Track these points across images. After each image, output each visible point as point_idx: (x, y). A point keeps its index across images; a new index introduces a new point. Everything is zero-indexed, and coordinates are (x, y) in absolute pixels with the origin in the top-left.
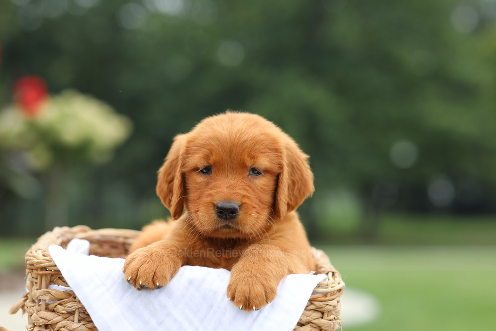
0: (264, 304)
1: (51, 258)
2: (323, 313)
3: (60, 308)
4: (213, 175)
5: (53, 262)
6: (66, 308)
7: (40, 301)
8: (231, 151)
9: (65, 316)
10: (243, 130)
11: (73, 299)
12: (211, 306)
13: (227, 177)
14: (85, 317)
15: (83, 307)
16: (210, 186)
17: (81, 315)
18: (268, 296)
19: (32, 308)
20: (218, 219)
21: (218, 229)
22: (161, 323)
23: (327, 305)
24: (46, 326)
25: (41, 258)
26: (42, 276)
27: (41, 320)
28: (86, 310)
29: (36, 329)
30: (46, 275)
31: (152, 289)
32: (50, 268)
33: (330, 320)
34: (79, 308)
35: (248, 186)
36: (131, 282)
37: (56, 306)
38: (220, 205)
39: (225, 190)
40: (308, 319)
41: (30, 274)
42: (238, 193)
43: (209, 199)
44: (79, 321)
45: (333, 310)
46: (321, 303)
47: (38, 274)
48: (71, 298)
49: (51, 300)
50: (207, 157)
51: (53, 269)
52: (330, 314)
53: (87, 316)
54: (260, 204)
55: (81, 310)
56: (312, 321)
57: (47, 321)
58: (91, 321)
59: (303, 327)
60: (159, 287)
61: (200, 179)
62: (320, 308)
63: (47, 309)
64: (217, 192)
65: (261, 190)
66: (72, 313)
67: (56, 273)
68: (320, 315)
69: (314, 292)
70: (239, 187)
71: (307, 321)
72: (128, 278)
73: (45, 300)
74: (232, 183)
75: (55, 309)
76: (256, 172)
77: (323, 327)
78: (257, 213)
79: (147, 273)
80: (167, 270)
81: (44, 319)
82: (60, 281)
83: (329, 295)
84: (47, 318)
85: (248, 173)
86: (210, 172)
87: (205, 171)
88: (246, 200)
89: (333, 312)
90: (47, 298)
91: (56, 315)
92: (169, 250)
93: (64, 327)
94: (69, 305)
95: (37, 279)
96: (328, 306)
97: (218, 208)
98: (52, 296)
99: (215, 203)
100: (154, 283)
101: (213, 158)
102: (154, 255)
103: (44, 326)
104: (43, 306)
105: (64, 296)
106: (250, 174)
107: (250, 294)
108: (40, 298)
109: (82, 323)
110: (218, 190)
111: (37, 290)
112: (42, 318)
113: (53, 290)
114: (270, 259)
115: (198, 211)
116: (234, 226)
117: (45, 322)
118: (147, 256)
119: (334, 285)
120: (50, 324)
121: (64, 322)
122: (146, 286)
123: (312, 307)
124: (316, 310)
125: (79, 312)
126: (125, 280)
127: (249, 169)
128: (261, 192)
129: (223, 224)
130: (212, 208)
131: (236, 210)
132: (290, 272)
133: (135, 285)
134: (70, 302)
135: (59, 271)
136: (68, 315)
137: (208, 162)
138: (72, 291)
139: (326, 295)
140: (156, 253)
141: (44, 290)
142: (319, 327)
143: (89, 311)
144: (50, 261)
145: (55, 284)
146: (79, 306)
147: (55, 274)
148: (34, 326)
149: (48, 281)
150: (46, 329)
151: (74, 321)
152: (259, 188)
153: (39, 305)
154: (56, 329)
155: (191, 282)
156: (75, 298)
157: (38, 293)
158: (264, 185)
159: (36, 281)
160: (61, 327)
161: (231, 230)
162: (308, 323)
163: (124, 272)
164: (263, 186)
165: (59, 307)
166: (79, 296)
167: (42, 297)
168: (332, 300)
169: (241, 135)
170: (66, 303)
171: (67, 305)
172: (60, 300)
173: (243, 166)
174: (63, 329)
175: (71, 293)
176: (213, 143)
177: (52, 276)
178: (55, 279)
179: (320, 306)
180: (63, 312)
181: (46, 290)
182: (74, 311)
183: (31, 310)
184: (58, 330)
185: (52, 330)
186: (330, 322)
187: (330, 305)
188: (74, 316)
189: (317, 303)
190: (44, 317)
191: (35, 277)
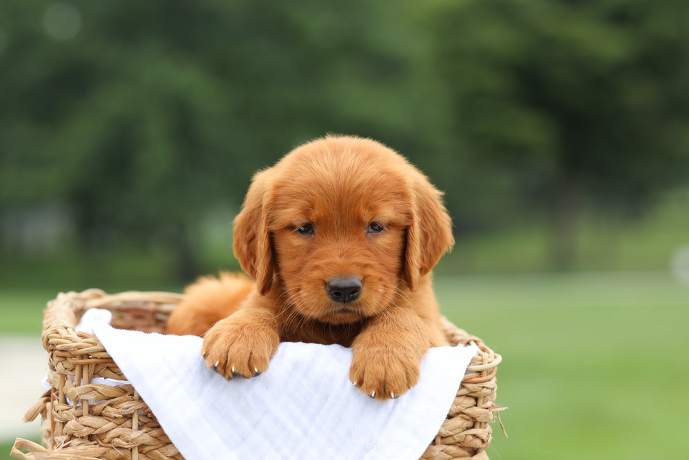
0: (404, 390)
1: (98, 341)
2: (476, 399)
3: (111, 411)
4: (316, 236)
5: (101, 345)
6: (120, 410)
7: (78, 401)
8: (340, 202)
9: (118, 422)
11: (131, 396)
12: (326, 397)
13: (338, 239)
14: (149, 420)
15: (146, 408)
16: (314, 255)
17: (141, 419)
18: (410, 379)
19: (65, 412)
20: (333, 302)
22: (255, 425)
23: (483, 387)
24: (91, 438)
25: (80, 341)
26: (82, 366)
27: (85, 429)
28: (150, 412)
29: (75, 442)
30: (89, 365)
31: (248, 378)
32: (97, 355)
33: (487, 408)
34: (139, 409)
35: (369, 249)
36: (219, 369)
37: (105, 407)
39: (339, 260)
40: (459, 408)
41: (60, 364)
42: (357, 264)
43: (316, 274)
44: (140, 427)
45: (490, 394)
46: (475, 385)
47: (75, 365)
48: (127, 396)
49: (97, 400)
50: (306, 212)
51: (103, 355)
52: (486, 400)
53: (153, 419)
54: (386, 272)
55: (142, 413)
56: (464, 411)
57: (93, 430)
58: (159, 427)
59: (452, 421)
60: (257, 374)
61: (297, 241)
62: (474, 392)
63: (91, 412)
64: (328, 265)
66: (128, 417)
67: (105, 360)
68: (472, 402)
69: (468, 371)
70: (357, 253)
71: (458, 411)
72: (213, 362)
73: (89, 401)
74: (347, 248)
75: (104, 412)
76: (375, 227)
77: (478, 419)
78: (385, 286)
79: (240, 355)
81: (89, 427)
82: (109, 372)
83: (485, 373)
84: (93, 426)
85: (365, 231)
86: (310, 232)
87: (303, 229)
88: (369, 272)
89: (490, 397)
90: (91, 397)
91: (106, 421)
93: (118, 437)
94: (125, 405)
95: (74, 370)
96: (485, 389)
98: (99, 395)
100: (250, 368)
101: (317, 213)
102: (245, 329)
103: (87, 438)
104: (85, 410)
105: (116, 393)
106: (369, 232)
107: (386, 376)
108: (81, 397)
109: (144, 430)
110: (329, 260)
111: (76, 386)
112: (85, 426)
113: (99, 385)
114: (408, 328)
116: (356, 309)
117: (91, 431)
119: (490, 360)
120: (96, 435)
121: (118, 431)
122: (241, 372)
123: (464, 391)
124: (467, 396)
125: (139, 416)
127: (367, 224)
128: (386, 254)
129: (339, 307)
130: (323, 287)
131: (359, 288)
132: (433, 345)
133: (225, 373)
134: (125, 401)
135: (111, 358)
136: (123, 420)
138: (129, 385)
139: (480, 373)
140: (247, 326)
141: (84, 386)
142: (473, 418)
144: (94, 344)
145: (101, 377)
146: (140, 406)
147: (102, 363)
148: (72, 437)
149: (92, 372)
150: (91, 441)
152: (382, 250)
153: (77, 408)
154: (106, 441)
155: (296, 365)
156: (134, 393)
157: (78, 390)
159: (71, 373)
160: (113, 438)
162: (458, 414)
164: (387, 246)
165: (109, 409)
166: (140, 390)
167: (85, 396)
168: (489, 381)
170: (120, 402)
171: (121, 405)
172: (109, 399)
173: (359, 222)
174: (117, 440)
175: (126, 388)
176: (313, 191)
177: (97, 365)
178: (102, 369)
179: (474, 390)
180: (117, 416)
181: (90, 386)
182: (132, 414)
183: (65, 416)
184: (109, 443)
185: (100, 442)
186: (488, 410)
187: (487, 388)
188: (132, 421)
189: (469, 386)
190: (90, 425)
191: (70, 367)
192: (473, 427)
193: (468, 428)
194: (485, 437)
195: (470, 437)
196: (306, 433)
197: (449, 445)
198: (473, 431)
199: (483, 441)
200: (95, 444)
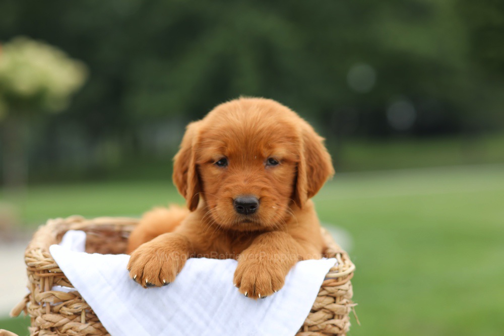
0: (270, 292)
1: (54, 260)
2: (335, 298)
3: (65, 310)
4: (229, 167)
5: (56, 263)
6: (72, 310)
7: (43, 303)
8: (246, 142)
9: (71, 318)
10: (259, 119)
11: (79, 300)
12: (221, 299)
13: (244, 169)
14: (92, 317)
15: (89, 308)
16: (226, 180)
17: (87, 315)
18: (274, 285)
19: (36, 310)
20: (238, 214)
21: (237, 223)
22: (170, 319)
23: (339, 289)
24: (52, 329)
25: (43, 260)
26: (44, 278)
27: (47, 323)
28: (92, 311)
29: (42, 332)
30: (49, 277)
31: (159, 286)
32: (53, 270)
33: (343, 304)
34: (85, 309)
35: (267, 177)
36: (137, 280)
37: (61, 307)
38: (239, 200)
39: (243, 184)
40: (321, 305)
41: (31, 276)
42: (256, 187)
43: (227, 194)
44: (87, 322)
45: (345, 294)
46: (333, 288)
47: (40, 277)
48: (77, 299)
49: (55, 302)
50: (222, 149)
51: (57, 270)
52: (342, 298)
53: (94, 316)
54: (279, 195)
55: (87, 311)
56: (325, 307)
57: (53, 324)
58: (98, 321)
59: (316, 314)
60: (166, 284)
61: (215, 171)
63: (52, 311)
64: (235, 187)
65: (279, 180)
66: (78, 314)
67: (59, 274)
68: (332, 300)
69: (326, 278)
70: (257, 180)
71: (319, 307)
72: (133, 276)
73: (49, 303)
74: (250, 176)
75: (60, 311)
76: (273, 162)
77: (336, 313)
78: (278, 205)
79: (152, 270)
80: (173, 265)
81: (50, 322)
82: (63, 282)
83: (340, 279)
84: (53, 321)
85: (265, 164)
86: (225, 165)
87: (220, 163)
88: (265, 193)
89: (345, 296)
90: (51, 300)
91: (62, 317)
92: (174, 244)
93: (71, 329)
94: (75, 306)
95: (39, 281)
96: (340, 291)
97: (237, 203)
98: (56, 299)
99: (234, 198)
100: (160, 280)
101: (229, 150)
102: (158, 251)
103: (50, 329)
104: (48, 309)
105: (69, 297)
106: (267, 165)
107: (256, 282)
108: (44, 300)
109: (89, 324)
110: (236, 184)
111: (40, 292)
112: (47, 321)
113: (57, 292)
115: (215, 206)
116: (255, 221)
117: (51, 325)
118: (152, 253)
119: (344, 269)
120: (56, 327)
121: (71, 324)
122: (153, 283)
123: (324, 293)
124: (327, 296)
125: (86, 313)
126: (131, 278)
127: (266, 159)
128: (279, 182)
129: (243, 218)
130: (231, 203)
131: (256, 204)
132: (301, 259)
133: (141, 283)
134: (75, 303)
135: (62, 272)
136: (74, 316)
137: (223, 154)
138: (77, 292)
139: (337, 279)
140: (160, 249)
141: (47, 292)
142: (332, 312)
143: (96, 311)
144: (52, 262)
145: (59, 285)
146: (85, 307)
147: (58, 276)
148: (39, 329)
149: (51, 282)
150: (53, 332)
151: (80, 322)
152: (277, 178)
153: (43, 308)
154: (62, 331)
155: (199, 275)
156: (80, 298)
157: (42, 295)
158: (282, 175)
159: (38, 283)
160: (67, 329)
161: (250, 224)
162: (321, 309)
163: (129, 270)
164: (281, 177)
165: (64, 309)
166: (85, 297)
167: (47, 299)
168: (344, 284)
169: (256, 124)
170: (72, 304)
171: (72, 306)
172: (63, 301)
173: (260, 157)
174: (70, 331)
175: (76, 294)
176: (227, 134)
177: (55, 277)
178: (58, 280)
179: (331, 292)
180: (70, 313)
181: (50, 292)
182: (81, 312)
183: (35, 313)
184: (65, 332)
185: (59, 333)
186: (343, 306)
187: (342, 290)
188: (80, 317)
189: (328, 289)
190: (50, 320)
191: (37, 278)
192: (333, 318)
193: (329, 319)
194: (341, 325)
195: (330, 326)
196: (207, 324)
197: (314, 331)
198: (332, 321)
199: (340, 329)
200: (55, 334)
